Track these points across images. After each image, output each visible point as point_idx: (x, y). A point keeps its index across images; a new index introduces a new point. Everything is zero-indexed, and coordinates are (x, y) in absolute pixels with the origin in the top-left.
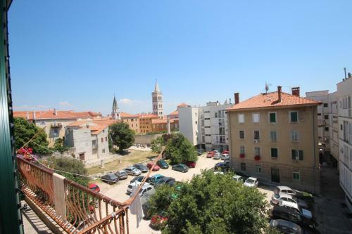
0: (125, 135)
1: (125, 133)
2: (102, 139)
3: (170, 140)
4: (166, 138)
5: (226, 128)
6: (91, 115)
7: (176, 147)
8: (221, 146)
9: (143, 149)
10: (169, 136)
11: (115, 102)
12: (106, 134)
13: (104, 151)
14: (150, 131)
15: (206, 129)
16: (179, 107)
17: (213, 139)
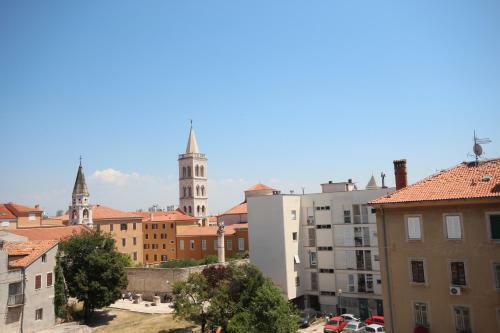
0: (102, 269)
1: (102, 261)
2: (38, 279)
3: (224, 284)
4: (213, 276)
5: (375, 252)
6: (13, 212)
7: (240, 304)
8: (363, 301)
9: (151, 309)
10: (222, 273)
11: (80, 179)
12: (50, 265)
13: (39, 313)
14: (171, 258)
15: (320, 254)
16: (248, 194)
17: (340, 283)
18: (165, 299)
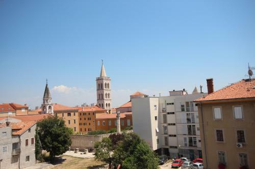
0: (59, 135)
1: (58, 132)
2: (27, 141)
3: (121, 143)
4: (115, 139)
5: (197, 126)
6: (14, 108)
7: (128, 153)
8: (191, 151)
9: (83, 156)
10: (120, 137)
11: (47, 91)
12: (33, 134)
13: (28, 158)
14: (94, 130)
15: (169, 127)
16: (132, 97)
17: (179, 141)
18: (90, 151)
